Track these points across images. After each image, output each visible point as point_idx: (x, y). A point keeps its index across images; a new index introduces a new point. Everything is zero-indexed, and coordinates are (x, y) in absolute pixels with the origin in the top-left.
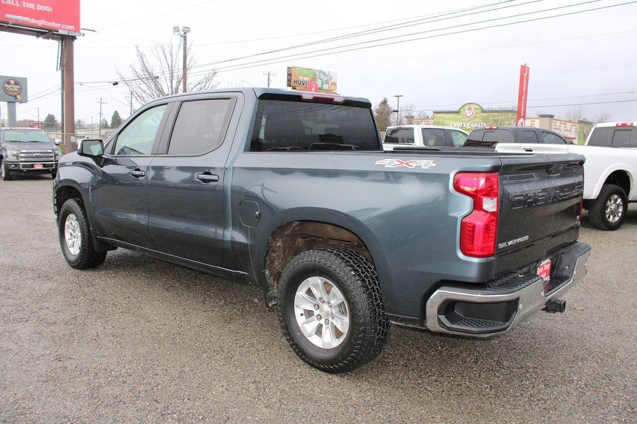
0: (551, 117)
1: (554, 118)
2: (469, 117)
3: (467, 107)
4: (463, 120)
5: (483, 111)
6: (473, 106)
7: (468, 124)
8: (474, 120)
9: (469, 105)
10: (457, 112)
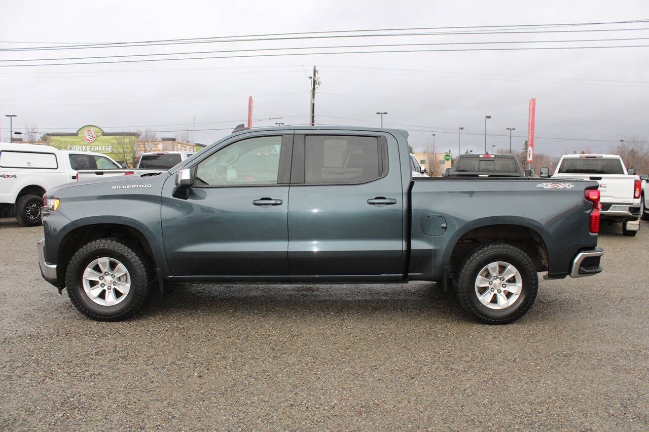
0: (174, 140)
1: (176, 141)
2: (89, 140)
3: (86, 130)
4: (81, 143)
5: (104, 134)
6: (93, 130)
7: (88, 147)
8: (94, 143)
9: (89, 127)
10: (76, 135)
